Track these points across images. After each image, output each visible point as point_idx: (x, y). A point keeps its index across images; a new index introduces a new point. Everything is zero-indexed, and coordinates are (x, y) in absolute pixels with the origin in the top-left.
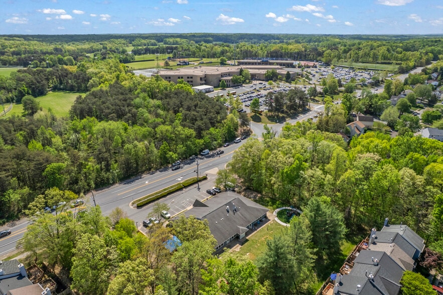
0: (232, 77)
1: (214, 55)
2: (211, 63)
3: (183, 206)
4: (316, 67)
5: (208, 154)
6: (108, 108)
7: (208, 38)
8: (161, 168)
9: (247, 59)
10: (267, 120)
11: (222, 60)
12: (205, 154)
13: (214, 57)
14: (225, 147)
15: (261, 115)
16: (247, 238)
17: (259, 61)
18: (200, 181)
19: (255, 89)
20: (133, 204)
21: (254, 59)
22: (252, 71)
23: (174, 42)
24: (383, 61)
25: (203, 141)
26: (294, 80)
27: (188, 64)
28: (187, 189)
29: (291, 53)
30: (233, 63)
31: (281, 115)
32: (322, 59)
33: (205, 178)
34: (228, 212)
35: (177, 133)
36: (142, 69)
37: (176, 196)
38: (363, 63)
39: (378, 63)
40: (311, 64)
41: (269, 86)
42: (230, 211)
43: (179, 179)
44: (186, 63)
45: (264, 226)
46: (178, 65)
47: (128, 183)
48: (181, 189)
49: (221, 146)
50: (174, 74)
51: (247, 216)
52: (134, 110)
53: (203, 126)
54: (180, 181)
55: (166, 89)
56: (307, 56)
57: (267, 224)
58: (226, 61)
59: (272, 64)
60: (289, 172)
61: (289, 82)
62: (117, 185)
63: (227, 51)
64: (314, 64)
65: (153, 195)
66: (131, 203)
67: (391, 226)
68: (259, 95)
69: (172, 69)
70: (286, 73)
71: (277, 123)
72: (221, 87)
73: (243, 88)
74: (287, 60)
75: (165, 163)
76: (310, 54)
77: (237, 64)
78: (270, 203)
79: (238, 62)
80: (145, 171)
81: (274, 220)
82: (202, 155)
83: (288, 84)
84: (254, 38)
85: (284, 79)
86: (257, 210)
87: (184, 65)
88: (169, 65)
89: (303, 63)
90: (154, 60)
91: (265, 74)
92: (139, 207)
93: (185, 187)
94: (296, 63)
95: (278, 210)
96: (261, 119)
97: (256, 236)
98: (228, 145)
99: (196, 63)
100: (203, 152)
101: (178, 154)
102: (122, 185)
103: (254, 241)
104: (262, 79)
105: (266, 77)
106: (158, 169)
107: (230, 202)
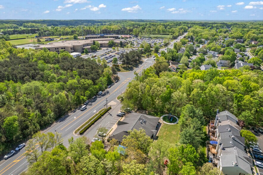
0: (90, 46)
1: (67, 34)
2: (68, 38)
3: (108, 127)
4: (131, 38)
5: (102, 94)
6: (20, 73)
7: (55, 23)
8: (78, 107)
9: (89, 35)
10: (123, 70)
11: (74, 36)
12: (100, 94)
13: (67, 35)
14: (109, 88)
15: (119, 67)
16: (157, 135)
17: (99, 36)
18: (108, 110)
19: (106, 52)
20: (76, 133)
21: (93, 35)
22: (100, 42)
23: (31, 26)
24: (163, 33)
25: (98, 86)
26: (125, 46)
27: (53, 40)
28: (104, 116)
29: (114, 31)
30: (82, 38)
31: (130, 66)
32: (133, 33)
33: (110, 108)
34: (142, 123)
35: (82, 83)
36: (21, 45)
37: (100, 122)
38: (154, 34)
39: (161, 34)
40: (128, 36)
41: (113, 50)
42: (143, 123)
43: (95, 112)
44: (51, 39)
45: (161, 127)
46: (46, 41)
47: (62, 121)
48: (100, 118)
49: (106, 88)
50: (51, 47)
51: (152, 123)
52: (41, 72)
53: (95, 77)
54: (96, 113)
55: (54, 57)
56: (124, 32)
57: (161, 126)
58: (77, 37)
59: (107, 37)
60: (166, 95)
61: (122, 47)
62: (55, 123)
63: (75, 30)
64: (130, 36)
65: (85, 125)
66: (74, 133)
67: (221, 113)
68: (110, 56)
69: (43, 44)
70: (120, 42)
71: (129, 71)
72: (85, 53)
73: (98, 52)
74: (113, 35)
75: (78, 104)
76: (125, 31)
77: (85, 38)
78: (155, 114)
79: (86, 37)
80: (68, 111)
81: (163, 123)
82: (99, 95)
83: (122, 48)
84: (84, 22)
85: (120, 45)
86: (155, 119)
87: (50, 41)
88: (41, 41)
89: (123, 36)
90: (25, 38)
91: (108, 43)
92: (81, 134)
93: (102, 116)
94: (120, 36)
95: (162, 117)
96: (120, 69)
97: (161, 133)
98: (110, 87)
99: (58, 39)
100: (99, 93)
101: (86, 96)
102: (59, 123)
103: (162, 136)
104: (107, 46)
105: (109, 45)
106: (76, 108)
107: (140, 118)
